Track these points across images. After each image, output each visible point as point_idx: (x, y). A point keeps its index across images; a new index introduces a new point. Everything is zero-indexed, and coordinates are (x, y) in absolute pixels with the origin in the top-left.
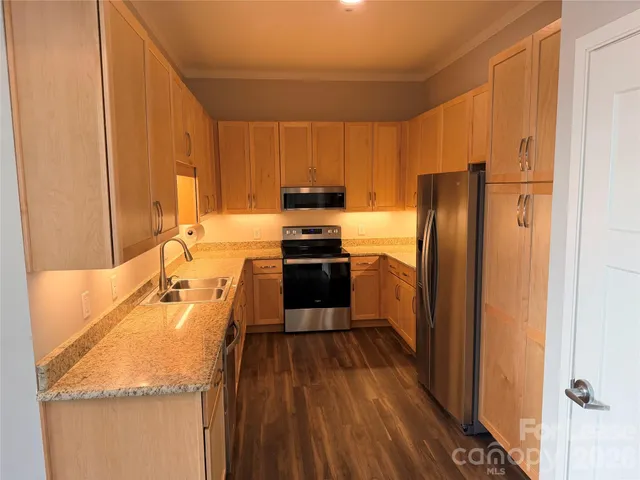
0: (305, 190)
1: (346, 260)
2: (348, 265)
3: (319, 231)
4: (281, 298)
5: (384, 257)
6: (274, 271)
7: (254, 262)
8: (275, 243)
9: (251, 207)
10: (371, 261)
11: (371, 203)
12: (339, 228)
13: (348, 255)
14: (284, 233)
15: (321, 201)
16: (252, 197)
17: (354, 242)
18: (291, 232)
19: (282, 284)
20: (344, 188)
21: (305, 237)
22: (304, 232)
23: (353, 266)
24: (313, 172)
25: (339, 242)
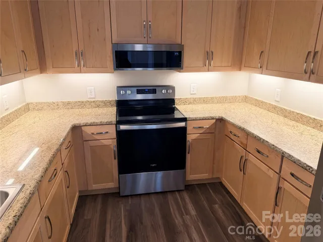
0: (139, 48)
1: (182, 124)
2: (184, 129)
3: (153, 91)
4: (115, 163)
5: (221, 121)
6: (107, 136)
7: (83, 128)
8: (110, 102)
9: (79, 65)
10: (207, 125)
11: (208, 62)
12: (173, 88)
13: (184, 120)
14: (118, 93)
15: (151, 61)
16: (80, 55)
17: (185, 101)
18: (126, 92)
19: (116, 149)
20: (182, 46)
21: (140, 97)
22: (139, 92)
23: (189, 130)
24: (148, 28)
25: (172, 101)
